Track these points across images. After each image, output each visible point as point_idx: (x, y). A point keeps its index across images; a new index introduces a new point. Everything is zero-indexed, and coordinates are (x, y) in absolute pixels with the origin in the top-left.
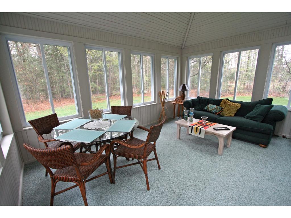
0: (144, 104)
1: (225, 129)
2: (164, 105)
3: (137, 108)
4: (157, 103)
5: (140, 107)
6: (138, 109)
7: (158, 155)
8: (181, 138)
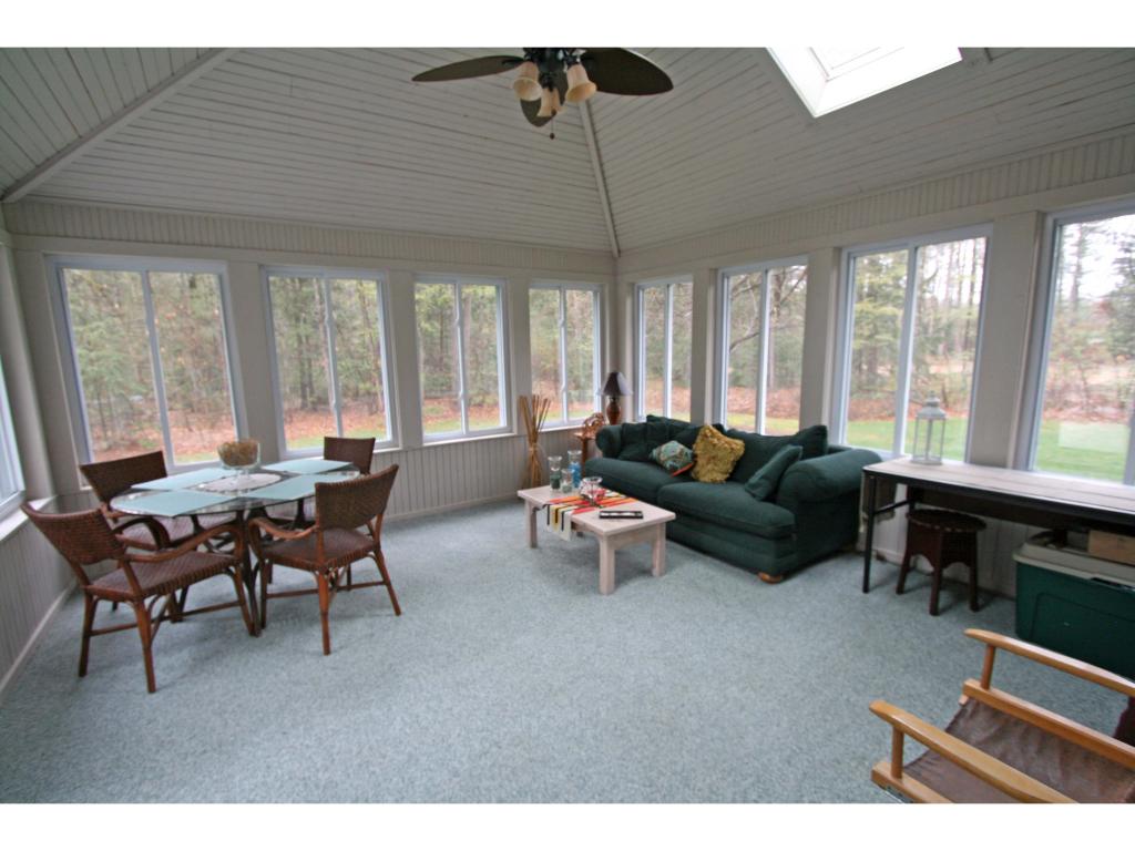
0: (469, 434)
1: (633, 514)
2: (535, 441)
3: (436, 447)
4: (515, 433)
5: (449, 445)
6: (439, 449)
7: (389, 571)
8: (540, 544)
